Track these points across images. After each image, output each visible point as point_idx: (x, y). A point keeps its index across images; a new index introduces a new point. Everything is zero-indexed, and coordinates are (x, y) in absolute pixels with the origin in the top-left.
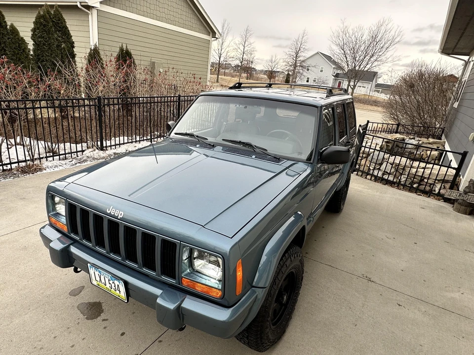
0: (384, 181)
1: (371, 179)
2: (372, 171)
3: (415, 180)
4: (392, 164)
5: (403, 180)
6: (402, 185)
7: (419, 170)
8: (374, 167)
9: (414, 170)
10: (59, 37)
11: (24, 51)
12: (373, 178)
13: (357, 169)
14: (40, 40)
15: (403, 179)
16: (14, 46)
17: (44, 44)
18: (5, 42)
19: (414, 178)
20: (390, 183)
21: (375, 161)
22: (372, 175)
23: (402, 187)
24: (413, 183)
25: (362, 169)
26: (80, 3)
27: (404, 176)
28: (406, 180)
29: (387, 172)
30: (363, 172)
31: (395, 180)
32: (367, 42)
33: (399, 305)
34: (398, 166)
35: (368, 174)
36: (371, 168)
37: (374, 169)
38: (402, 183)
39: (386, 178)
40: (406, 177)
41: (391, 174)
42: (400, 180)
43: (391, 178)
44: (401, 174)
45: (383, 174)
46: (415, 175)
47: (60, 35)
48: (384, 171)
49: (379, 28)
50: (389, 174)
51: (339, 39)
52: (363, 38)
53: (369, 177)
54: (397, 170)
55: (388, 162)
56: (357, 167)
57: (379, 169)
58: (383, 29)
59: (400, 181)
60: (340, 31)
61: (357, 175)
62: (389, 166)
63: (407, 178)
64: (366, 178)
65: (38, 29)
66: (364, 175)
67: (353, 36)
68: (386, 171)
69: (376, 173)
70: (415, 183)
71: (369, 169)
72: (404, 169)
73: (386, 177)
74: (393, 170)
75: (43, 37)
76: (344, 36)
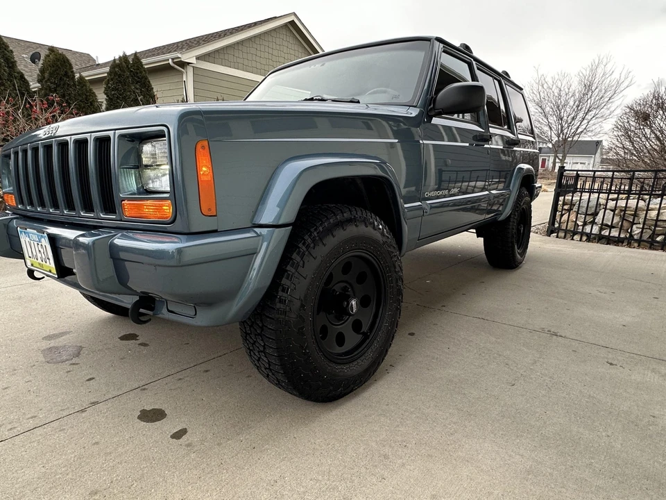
0: (603, 240)
1: (581, 240)
2: (581, 228)
3: (657, 229)
4: (613, 211)
5: (636, 232)
6: (636, 240)
7: (661, 211)
8: (583, 220)
9: (653, 214)
10: (137, 89)
11: (91, 104)
12: (584, 238)
13: (556, 229)
14: (113, 93)
15: (636, 230)
16: (80, 98)
17: (118, 98)
18: (69, 94)
19: (656, 226)
20: (615, 242)
21: (584, 210)
22: (582, 234)
23: (636, 245)
24: (654, 235)
25: (564, 227)
26: (173, 59)
27: (638, 226)
28: (642, 232)
29: (607, 225)
30: (566, 231)
31: (622, 236)
32: (577, 95)
33: (611, 364)
34: (625, 211)
35: (575, 233)
36: (580, 223)
37: (585, 224)
38: (635, 237)
39: (607, 234)
40: (641, 226)
41: (614, 227)
42: (630, 233)
43: (615, 233)
44: (633, 223)
45: (601, 229)
46: (657, 220)
47: (138, 87)
48: (602, 224)
49: (593, 71)
50: (611, 227)
51: (533, 93)
52: (571, 90)
53: (577, 237)
54: (623, 219)
55: (606, 209)
56: (557, 225)
57: (593, 223)
58: (600, 71)
59: (631, 236)
60: (533, 82)
61: (557, 237)
62: (609, 214)
63: (643, 228)
64: (572, 239)
65: (112, 79)
66: (568, 235)
67: (554, 86)
68: (604, 222)
69: (588, 229)
70: (659, 235)
71: (576, 225)
72: (635, 215)
73: (605, 233)
74: (617, 219)
75: (117, 89)
76: (540, 87)
